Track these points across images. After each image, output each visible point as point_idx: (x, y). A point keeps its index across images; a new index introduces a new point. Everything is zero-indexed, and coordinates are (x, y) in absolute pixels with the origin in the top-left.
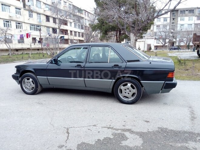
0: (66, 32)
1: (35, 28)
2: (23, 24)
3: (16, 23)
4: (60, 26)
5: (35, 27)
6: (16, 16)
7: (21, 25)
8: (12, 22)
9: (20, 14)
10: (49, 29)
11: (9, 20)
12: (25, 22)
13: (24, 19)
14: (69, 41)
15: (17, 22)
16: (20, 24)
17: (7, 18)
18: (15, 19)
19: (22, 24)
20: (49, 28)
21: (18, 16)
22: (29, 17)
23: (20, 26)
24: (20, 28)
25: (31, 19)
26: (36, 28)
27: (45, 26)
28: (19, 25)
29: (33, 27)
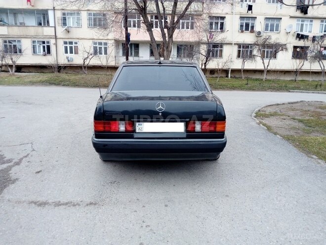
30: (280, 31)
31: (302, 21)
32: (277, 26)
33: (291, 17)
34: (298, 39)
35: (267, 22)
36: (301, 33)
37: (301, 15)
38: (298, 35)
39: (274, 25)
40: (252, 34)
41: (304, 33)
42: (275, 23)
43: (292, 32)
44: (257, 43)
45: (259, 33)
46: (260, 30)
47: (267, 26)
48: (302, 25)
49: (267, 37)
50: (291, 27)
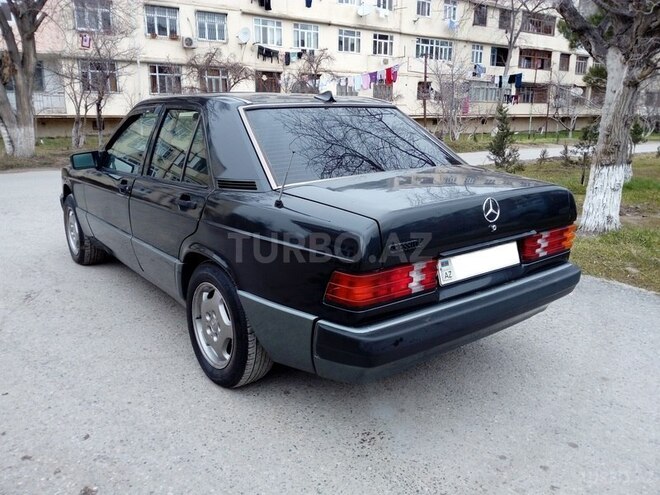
0: (543, 60)
1: (432, 48)
2: (396, 38)
3: (375, 37)
4: (516, 38)
5: (435, 46)
6: (377, 12)
7: (388, 41)
8: (362, 32)
9: (390, 8)
10: (479, 51)
11: (355, 28)
12: (403, 32)
13: (401, 22)
14: (552, 92)
15: (378, 33)
16: (386, 38)
17: (351, 21)
18: (372, 22)
19: (392, 38)
20: (482, 48)
21: (383, 12)
22: (418, 13)
23: (386, 44)
24: (386, 52)
25: (422, 19)
26: (437, 48)
27: (467, 42)
28: (383, 41)
29: (425, 45)
30: (228, 40)
31: (265, 23)
32: (222, 30)
33: (244, 13)
34: (261, 57)
35: (202, 20)
36: (265, 46)
37: (260, 10)
38: (261, 49)
39: (214, 26)
40: (174, 43)
41: (271, 46)
42: (217, 22)
43: (250, 44)
44: (193, 62)
45: (189, 41)
46: (190, 36)
47: (201, 28)
48: (265, 30)
49: (213, 51)
50: (246, 32)
